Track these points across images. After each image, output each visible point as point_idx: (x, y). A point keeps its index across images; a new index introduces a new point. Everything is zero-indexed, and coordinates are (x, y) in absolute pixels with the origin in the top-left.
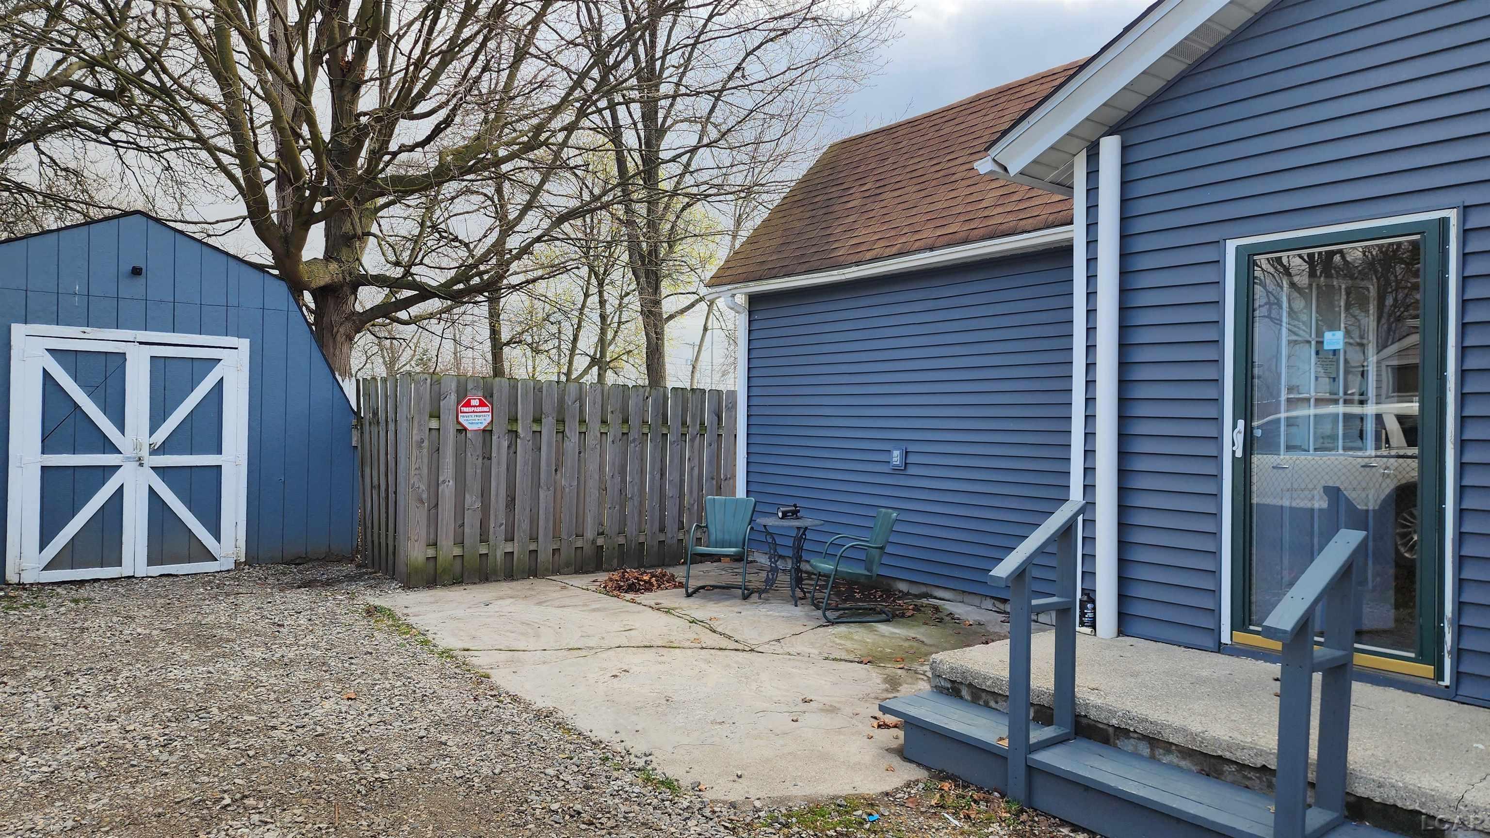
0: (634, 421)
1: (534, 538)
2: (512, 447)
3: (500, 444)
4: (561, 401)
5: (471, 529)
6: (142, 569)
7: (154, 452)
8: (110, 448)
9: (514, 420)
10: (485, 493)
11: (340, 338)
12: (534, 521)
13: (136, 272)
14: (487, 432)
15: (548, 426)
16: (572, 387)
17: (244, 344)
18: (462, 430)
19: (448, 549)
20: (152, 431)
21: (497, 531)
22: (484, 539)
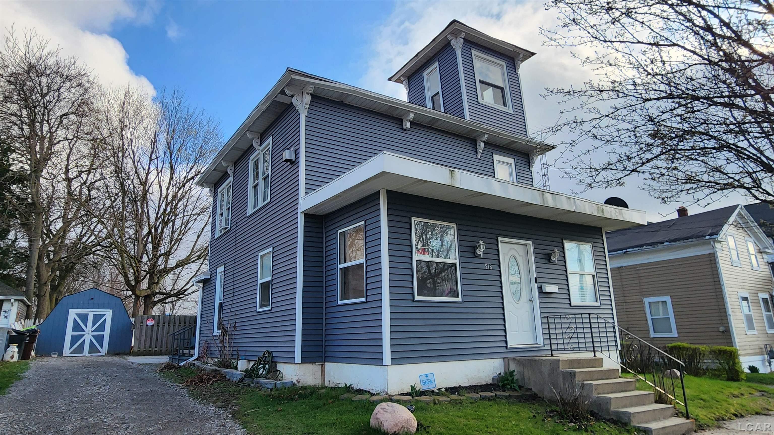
0: (188, 323)
1: (162, 347)
2: (158, 329)
3: (155, 328)
4: (170, 319)
5: (148, 345)
6: (87, 354)
7: (92, 332)
8: (83, 331)
9: (159, 323)
10: (151, 338)
11: (149, 308)
12: (162, 343)
13: (92, 299)
14: (153, 326)
15: (166, 325)
16: (173, 317)
17: (111, 311)
18: (147, 326)
19: (142, 349)
20: (92, 327)
21: (153, 346)
22: (150, 347)
